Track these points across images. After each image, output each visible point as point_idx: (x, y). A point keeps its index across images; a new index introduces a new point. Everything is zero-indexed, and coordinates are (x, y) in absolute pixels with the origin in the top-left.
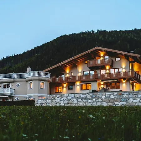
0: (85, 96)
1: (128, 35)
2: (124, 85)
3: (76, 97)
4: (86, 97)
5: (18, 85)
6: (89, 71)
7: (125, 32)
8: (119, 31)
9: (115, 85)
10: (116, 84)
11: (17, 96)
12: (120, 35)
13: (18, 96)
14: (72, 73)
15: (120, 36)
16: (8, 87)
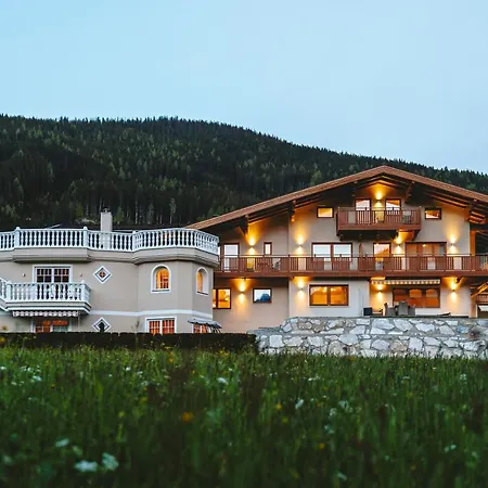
0: (432, 327)
1: (45, 136)
2: (454, 296)
3: (399, 330)
4: (438, 331)
5: (102, 274)
6: (332, 244)
7: (33, 122)
8: (15, 118)
9: (420, 296)
10: (424, 293)
11: (99, 316)
12: (18, 131)
13: (103, 316)
14: (268, 246)
15: (19, 135)
16: (57, 280)
